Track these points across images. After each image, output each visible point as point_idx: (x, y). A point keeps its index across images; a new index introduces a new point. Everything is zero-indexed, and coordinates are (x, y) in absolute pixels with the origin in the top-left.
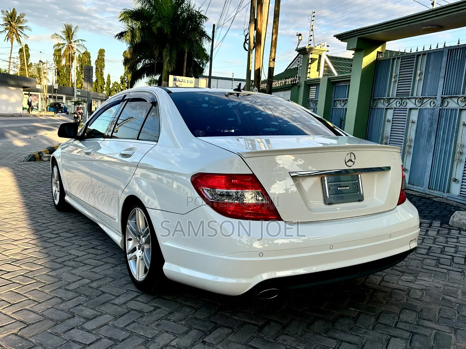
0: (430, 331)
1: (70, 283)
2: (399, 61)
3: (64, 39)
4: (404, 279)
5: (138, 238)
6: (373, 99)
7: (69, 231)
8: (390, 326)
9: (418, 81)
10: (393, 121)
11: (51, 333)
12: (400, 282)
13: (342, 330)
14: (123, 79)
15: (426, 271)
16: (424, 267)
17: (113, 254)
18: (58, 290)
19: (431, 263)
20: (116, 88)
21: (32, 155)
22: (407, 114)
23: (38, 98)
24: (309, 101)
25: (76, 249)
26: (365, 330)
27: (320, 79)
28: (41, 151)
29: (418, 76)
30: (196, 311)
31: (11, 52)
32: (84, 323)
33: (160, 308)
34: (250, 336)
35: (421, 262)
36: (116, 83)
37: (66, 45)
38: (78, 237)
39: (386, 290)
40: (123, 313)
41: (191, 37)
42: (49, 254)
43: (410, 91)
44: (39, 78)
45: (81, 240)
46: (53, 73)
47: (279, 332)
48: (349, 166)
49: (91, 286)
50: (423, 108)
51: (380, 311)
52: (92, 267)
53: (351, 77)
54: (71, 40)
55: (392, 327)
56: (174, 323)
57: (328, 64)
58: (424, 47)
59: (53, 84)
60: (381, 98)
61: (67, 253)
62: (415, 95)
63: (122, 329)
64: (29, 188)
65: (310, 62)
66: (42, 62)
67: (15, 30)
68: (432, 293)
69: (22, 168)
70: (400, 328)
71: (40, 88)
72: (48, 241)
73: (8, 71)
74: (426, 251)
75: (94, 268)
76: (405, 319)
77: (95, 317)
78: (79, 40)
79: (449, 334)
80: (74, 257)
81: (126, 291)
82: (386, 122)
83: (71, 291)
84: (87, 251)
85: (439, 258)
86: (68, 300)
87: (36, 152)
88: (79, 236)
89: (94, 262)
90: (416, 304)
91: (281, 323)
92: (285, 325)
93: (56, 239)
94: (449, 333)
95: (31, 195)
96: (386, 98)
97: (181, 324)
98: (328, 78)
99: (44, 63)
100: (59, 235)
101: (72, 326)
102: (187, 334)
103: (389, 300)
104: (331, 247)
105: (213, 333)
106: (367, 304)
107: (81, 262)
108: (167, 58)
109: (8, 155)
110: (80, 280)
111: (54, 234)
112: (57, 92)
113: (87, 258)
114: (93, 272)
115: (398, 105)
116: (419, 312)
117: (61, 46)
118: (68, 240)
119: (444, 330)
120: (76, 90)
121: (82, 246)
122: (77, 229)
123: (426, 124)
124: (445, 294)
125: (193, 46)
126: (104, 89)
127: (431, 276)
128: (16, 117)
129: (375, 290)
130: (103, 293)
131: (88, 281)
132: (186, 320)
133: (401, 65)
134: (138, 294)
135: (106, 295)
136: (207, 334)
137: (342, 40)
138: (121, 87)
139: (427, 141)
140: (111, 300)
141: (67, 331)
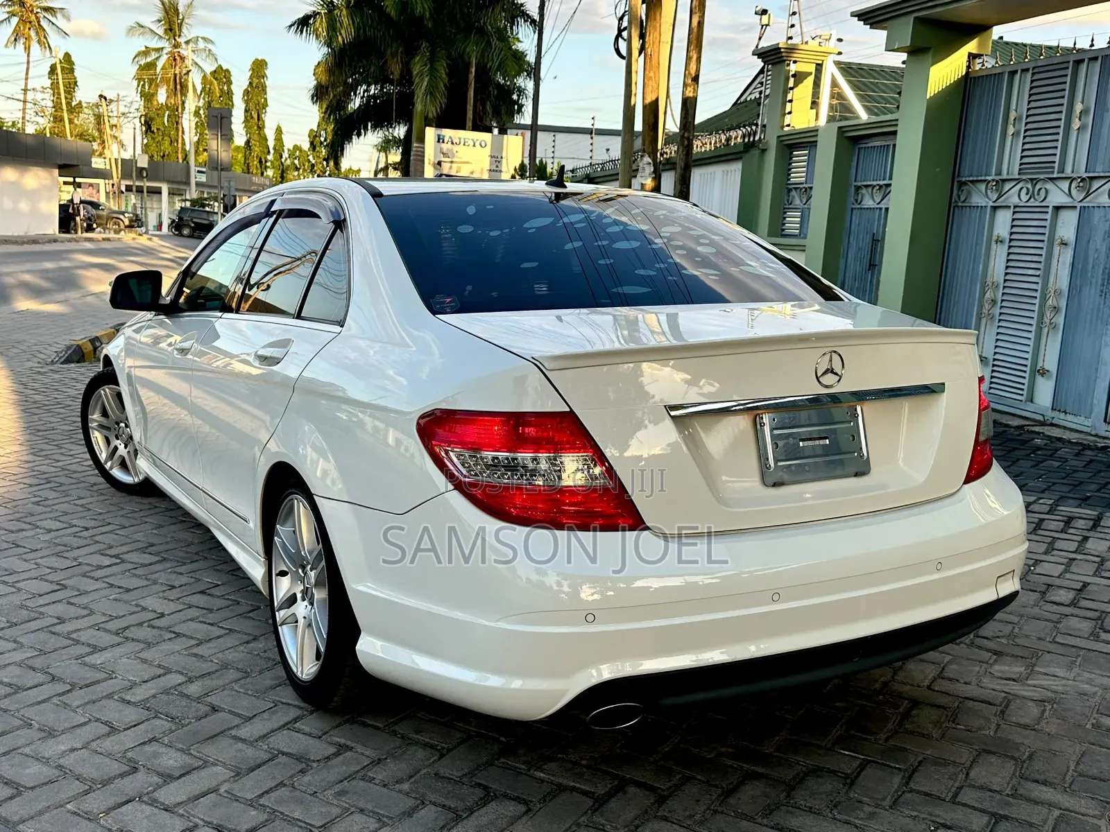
0: (1045, 811)
1: (136, 684)
2: (1025, 77)
3: (161, 37)
4: (998, 671)
5: (300, 571)
6: (958, 182)
7: (147, 548)
8: (939, 798)
9: (1076, 133)
10: (1011, 240)
11: (75, 813)
12: (986, 681)
13: (811, 808)
14: (316, 136)
15: (1061, 650)
16: (1057, 640)
17: (251, 608)
18: (104, 702)
19: (1080, 630)
20: (296, 162)
21: (74, 347)
22: (1049, 221)
23: (98, 191)
24: (790, 190)
25: (161, 595)
26: (871, 809)
27: (817, 130)
28: (98, 335)
29: (1077, 120)
30: (442, 756)
31: (27, 74)
32: (158, 787)
33: (351, 749)
34: (571, 822)
35: (1052, 625)
36: (297, 148)
37: (165, 51)
38: (168, 565)
39: (943, 701)
40: (259, 761)
41: (484, 23)
42: (91, 610)
43: (1057, 159)
44: (99, 141)
45: (175, 572)
46: (133, 126)
47: (646, 812)
48: (827, 387)
49: (185, 691)
50: (1090, 205)
51: (920, 759)
52: (195, 642)
53: (899, 122)
54: (177, 38)
55: (944, 800)
56: (383, 789)
57: (840, 89)
58: (1093, 40)
59: (135, 157)
60: (980, 178)
61: (137, 605)
62: (1068, 170)
63: (251, 804)
64: (58, 434)
65: (791, 84)
66: (105, 99)
67: (33, 18)
68: (1070, 710)
69: (47, 381)
70: (964, 805)
71: (102, 166)
72: (92, 574)
73: (20, 125)
74: (1071, 595)
75: (198, 645)
76: (980, 782)
77: (188, 773)
78: (198, 37)
79: (1096, 821)
80: (150, 615)
81: (272, 705)
82: (994, 246)
83: (135, 704)
84: (186, 600)
85: (1104, 615)
86: (125, 729)
87: (85, 338)
88: (171, 560)
89: (201, 630)
90: (1019, 740)
91: (652, 789)
92: (665, 793)
93: (114, 569)
94: (1094, 817)
95: (62, 454)
96: (993, 180)
97: (400, 791)
98: (840, 128)
99: (111, 101)
100: (120, 558)
101: (127, 794)
102: (412, 817)
103: (949, 728)
104: (776, 597)
105: (476, 814)
106: (887, 740)
107: (168, 629)
108: (422, 80)
109: (13, 347)
110: (159, 676)
111: (108, 555)
112: (145, 175)
113: (184, 618)
114: (195, 655)
115: (1024, 197)
116: (1024, 762)
117: (154, 56)
118: (140, 572)
119: (1083, 810)
120: (193, 169)
121: (175, 587)
122: (167, 543)
123: (1098, 247)
124: (1102, 714)
125: (491, 45)
126: (269, 164)
127: (1073, 663)
128: (43, 243)
129: (915, 703)
130: (214, 709)
131: (181, 679)
132: (413, 780)
133: (1031, 88)
134: (299, 712)
135: (221, 715)
136: (461, 816)
137: (873, 25)
138: (311, 158)
139: (1101, 296)
140: (232, 728)
141: (114, 808)
